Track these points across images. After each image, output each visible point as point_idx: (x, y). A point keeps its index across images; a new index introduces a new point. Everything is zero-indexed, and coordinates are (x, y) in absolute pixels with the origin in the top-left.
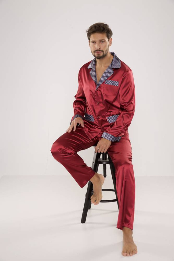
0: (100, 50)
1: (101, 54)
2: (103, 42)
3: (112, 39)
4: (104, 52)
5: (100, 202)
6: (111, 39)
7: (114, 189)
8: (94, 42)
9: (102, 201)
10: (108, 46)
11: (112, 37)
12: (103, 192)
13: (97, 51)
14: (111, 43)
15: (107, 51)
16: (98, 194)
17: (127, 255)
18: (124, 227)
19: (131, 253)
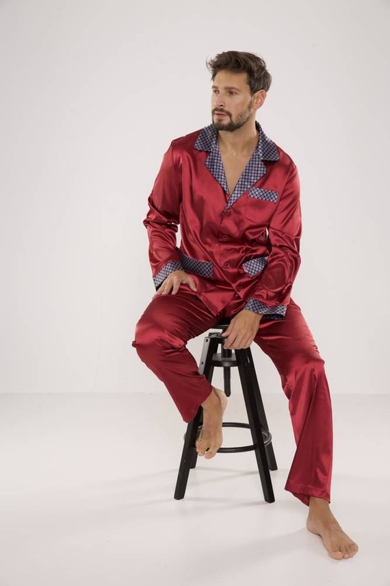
1: (226, 121)
4: (234, 118)
5: (218, 452)
7: (248, 423)
8: (216, 91)
9: (222, 450)
12: (224, 429)
13: (216, 110)
15: (240, 116)
16: (215, 434)
17: (343, 557)
18: (311, 498)
19: (349, 551)
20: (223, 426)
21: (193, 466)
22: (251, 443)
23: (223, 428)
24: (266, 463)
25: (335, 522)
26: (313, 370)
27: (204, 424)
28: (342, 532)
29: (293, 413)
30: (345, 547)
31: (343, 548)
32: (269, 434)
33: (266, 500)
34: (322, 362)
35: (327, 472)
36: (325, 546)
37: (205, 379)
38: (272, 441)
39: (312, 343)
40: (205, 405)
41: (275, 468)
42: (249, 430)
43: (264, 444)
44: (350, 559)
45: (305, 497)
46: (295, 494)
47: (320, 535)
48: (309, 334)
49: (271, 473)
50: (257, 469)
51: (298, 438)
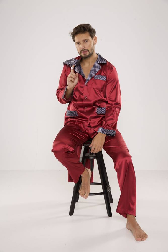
0: (85, 50)
1: (88, 54)
2: (87, 41)
3: (96, 38)
4: (90, 51)
6: (94, 37)
7: (101, 183)
8: (79, 43)
10: (93, 44)
11: (96, 35)
13: (82, 50)
14: (96, 41)
15: (92, 49)
16: (87, 187)
17: (142, 240)
18: (128, 215)
19: (144, 237)
20: (90, 184)
21: (77, 201)
22: (102, 191)
23: (91, 185)
24: (108, 200)
25: (138, 225)
26: (126, 160)
27: (82, 183)
28: (141, 229)
29: (119, 179)
30: (142, 236)
31: (141, 236)
32: (109, 187)
33: (108, 216)
34: (131, 157)
35: (134, 203)
36: (133, 235)
37: (82, 164)
38: (111, 190)
39: (126, 148)
40: (83, 175)
41: (112, 202)
42: (101, 186)
43: (107, 192)
44: (144, 241)
45: (125, 215)
46: (120, 214)
47: (131, 231)
48: (125, 145)
49: (111, 204)
50: (105, 203)
51: (121, 189)
